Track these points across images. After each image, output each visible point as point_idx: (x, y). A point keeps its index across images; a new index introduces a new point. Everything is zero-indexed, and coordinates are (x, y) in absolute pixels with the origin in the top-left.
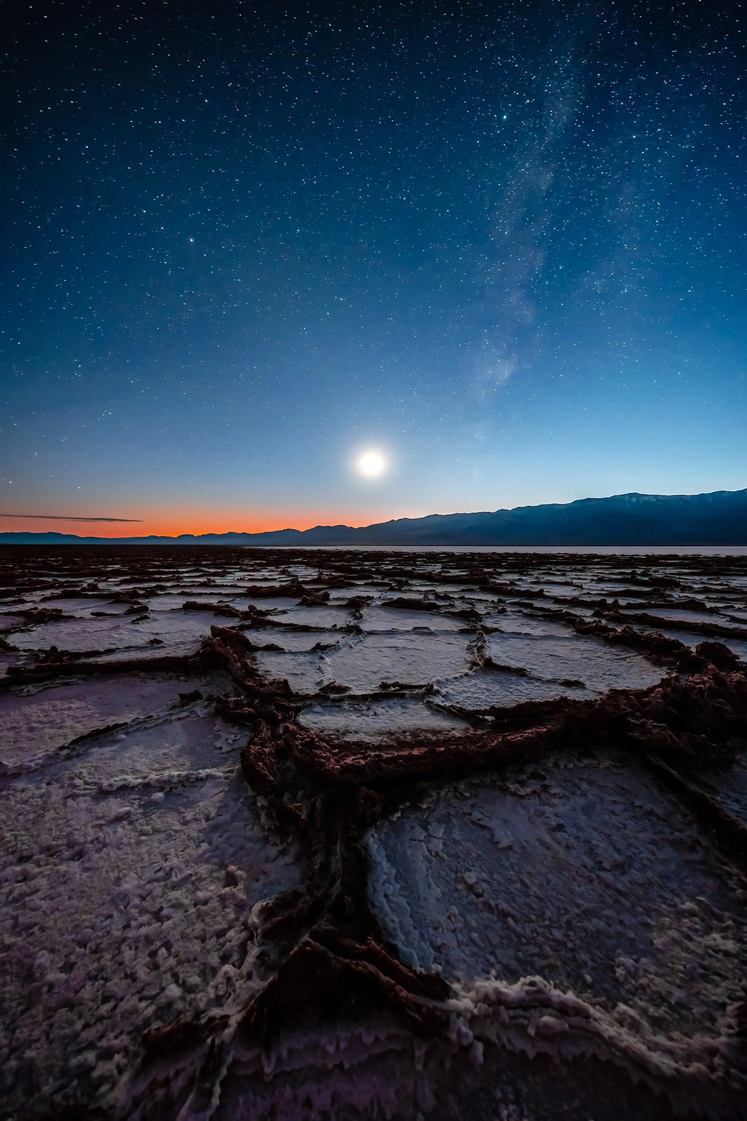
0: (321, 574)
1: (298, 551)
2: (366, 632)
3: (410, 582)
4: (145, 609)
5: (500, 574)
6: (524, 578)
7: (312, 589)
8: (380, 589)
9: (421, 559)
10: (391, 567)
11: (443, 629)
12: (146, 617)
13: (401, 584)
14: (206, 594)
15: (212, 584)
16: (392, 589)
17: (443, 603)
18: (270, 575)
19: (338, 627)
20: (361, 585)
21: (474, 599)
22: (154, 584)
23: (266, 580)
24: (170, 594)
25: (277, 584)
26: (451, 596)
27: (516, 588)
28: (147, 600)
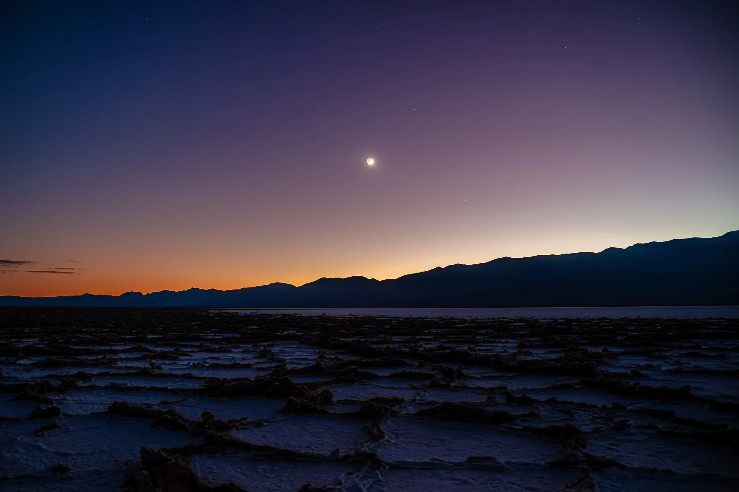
0: (322, 357)
1: (291, 317)
2: (388, 464)
3: (464, 371)
4: (54, 412)
5: (614, 356)
6: (655, 363)
7: (306, 384)
8: (416, 384)
9: (484, 331)
10: (433, 345)
11: (519, 460)
12: (54, 426)
13: (449, 374)
14: (145, 388)
15: (157, 371)
16: (435, 385)
17: (518, 412)
18: (243, 359)
19: (341, 454)
20: (383, 377)
21: (572, 403)
22: (74, 371)
23: (236, 366)
24: (95, 387)
25: (251, 375)
26: (534, 397)
27: (644, 383)
28: (62, 396)
